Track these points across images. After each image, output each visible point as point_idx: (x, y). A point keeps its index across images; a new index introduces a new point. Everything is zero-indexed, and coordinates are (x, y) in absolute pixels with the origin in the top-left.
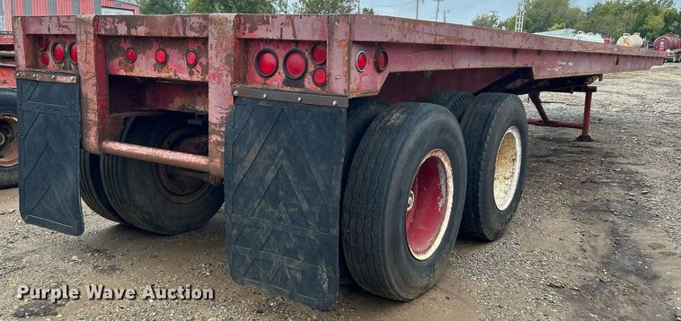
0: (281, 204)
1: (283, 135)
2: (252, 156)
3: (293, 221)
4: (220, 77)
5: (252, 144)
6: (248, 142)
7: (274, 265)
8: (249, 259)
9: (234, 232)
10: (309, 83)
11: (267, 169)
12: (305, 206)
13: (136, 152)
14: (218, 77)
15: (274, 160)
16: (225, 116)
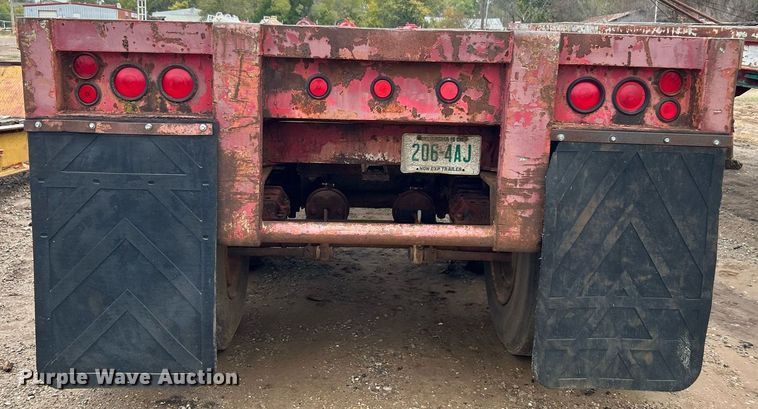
0: (625, 273)
1: (634, 186)
2: (585, 218)
3: (642, 293)
4: (528, 118)
5: (585, 202)
6: (579, 201)
7: (609, 352)
8: (571, 353)
9: (551, 321)
10: (652, 119)
11: (606, 232)
12: (664, 271)
13: (343, 233)
14: (525, 116)
15: (618, 219)
16: (532, 168)
